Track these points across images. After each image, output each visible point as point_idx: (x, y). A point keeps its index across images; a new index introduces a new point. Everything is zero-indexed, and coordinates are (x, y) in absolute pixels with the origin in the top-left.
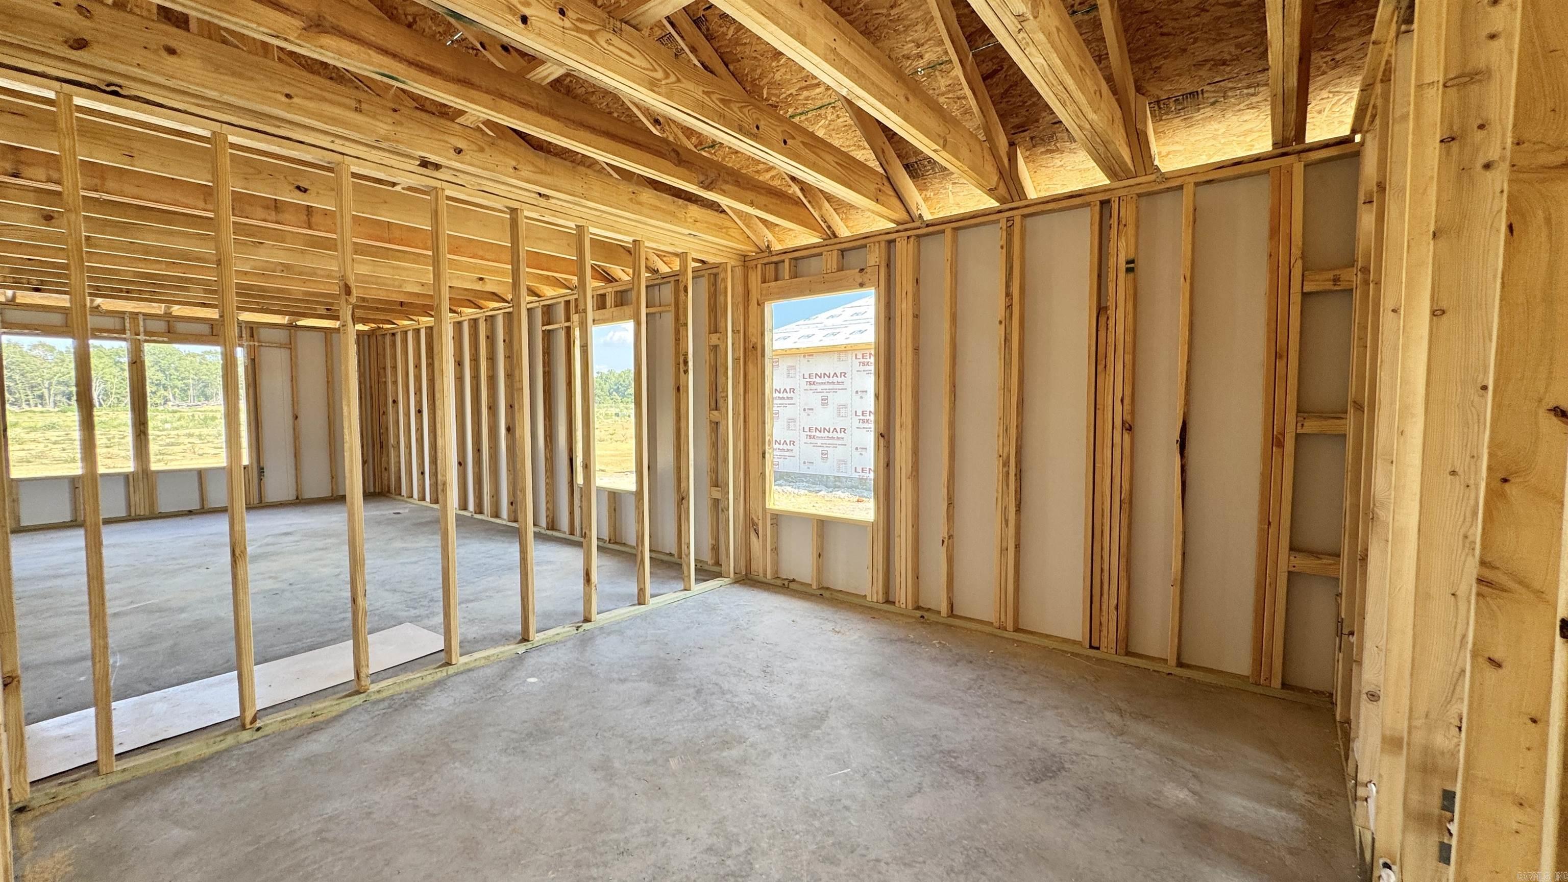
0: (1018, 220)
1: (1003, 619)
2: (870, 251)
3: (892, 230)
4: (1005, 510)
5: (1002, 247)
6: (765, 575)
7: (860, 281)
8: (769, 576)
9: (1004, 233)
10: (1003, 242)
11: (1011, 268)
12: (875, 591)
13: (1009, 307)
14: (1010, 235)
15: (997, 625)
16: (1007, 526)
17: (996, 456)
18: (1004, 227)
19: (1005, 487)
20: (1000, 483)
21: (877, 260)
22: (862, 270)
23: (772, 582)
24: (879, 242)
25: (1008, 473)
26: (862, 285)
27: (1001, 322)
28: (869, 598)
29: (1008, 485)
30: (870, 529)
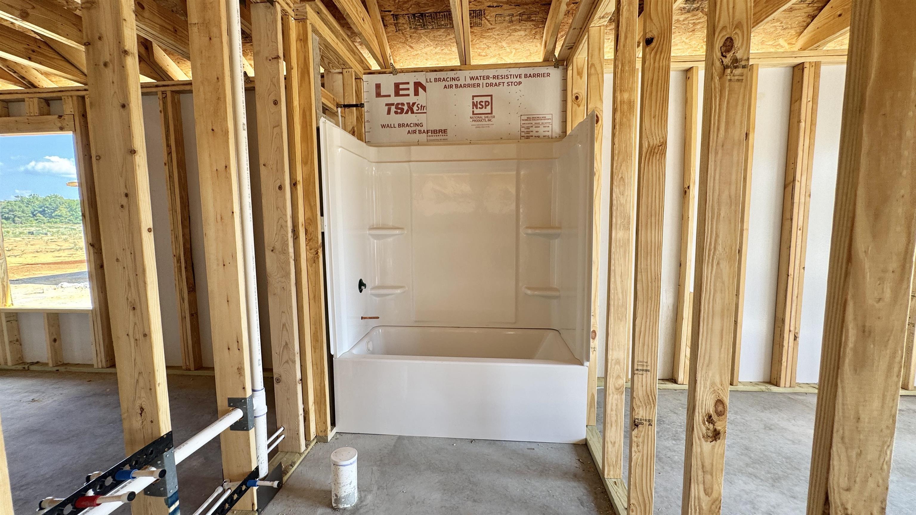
0: (169, 94)
1: (188, 364)
2: (65, 101)
3: (81, 89)
4: (181, 291)
5: (161, 112)
6: (6, 363)
7: (59, 125)
8: (10, 363)
9: (161, 102)
10: (161, 108)
11: (168, 127)
12: (99, 360)
13: (170, 153)
14: (165, 104)
15: (184, 368)
16: (184, 302)
17: (172, 255)
18: (161, 98)
19: (179, 276)
20: (177, 274)
21: (72, 110)
22: (60, 117)
23: (14, 368)
24: (71, 96)
25: (180, 267)
26: (62, 129)
27: (165, 164)
28: (95, 366)
29: (181, 276)
30: (90, 315)
